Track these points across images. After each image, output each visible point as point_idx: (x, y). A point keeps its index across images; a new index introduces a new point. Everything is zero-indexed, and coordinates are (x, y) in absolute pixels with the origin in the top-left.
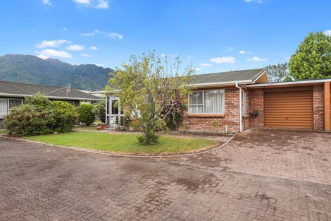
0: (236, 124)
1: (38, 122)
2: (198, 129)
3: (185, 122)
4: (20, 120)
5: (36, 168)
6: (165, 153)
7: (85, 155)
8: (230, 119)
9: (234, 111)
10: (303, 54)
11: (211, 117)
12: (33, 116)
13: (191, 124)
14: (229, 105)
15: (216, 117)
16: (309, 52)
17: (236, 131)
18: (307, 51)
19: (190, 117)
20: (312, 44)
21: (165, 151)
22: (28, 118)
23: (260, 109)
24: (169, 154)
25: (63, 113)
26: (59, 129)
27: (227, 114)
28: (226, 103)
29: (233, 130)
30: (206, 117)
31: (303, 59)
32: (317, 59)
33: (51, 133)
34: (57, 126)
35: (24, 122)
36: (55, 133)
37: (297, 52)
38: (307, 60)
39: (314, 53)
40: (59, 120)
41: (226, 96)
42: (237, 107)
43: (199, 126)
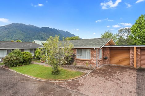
0: (95, 64)
1: (16, 62)
2: (80, 65)
3: (75, 62)
4: (9, 61)
5: (7, 87)
6: (60, 80)
7: (29, 80)
8: (93, 62)
9: (94, 59)
10: (138, 25)
11: (85, 61)
12: (14, 59)
13: (78, 62)
14: (92, 56)
15: (87, 61)
16: (140, 24)
17: (95, 67)
18: (139, 23)
19: (77, 60)
20: (142, 20)
21: (60, 78)
22: (12, 60)
23: (108, 56)
24: (61, 81)
25: (26, 57)
26: (25, 63)
27: (92, 60)
28: (91, 55)
29: (94, 66)
30: (83, 60)
31: (137, 27)
32: (144, 27)
33: (22, 65)
34: (24, 62)
35: (10, 62)
36: (23, 65)
37: (135, 24)
38: (140, 27)
39: (143, 24)
40: (25, 60)
41: (91, 52)
42: (96, 57)
43: (80, 64)
